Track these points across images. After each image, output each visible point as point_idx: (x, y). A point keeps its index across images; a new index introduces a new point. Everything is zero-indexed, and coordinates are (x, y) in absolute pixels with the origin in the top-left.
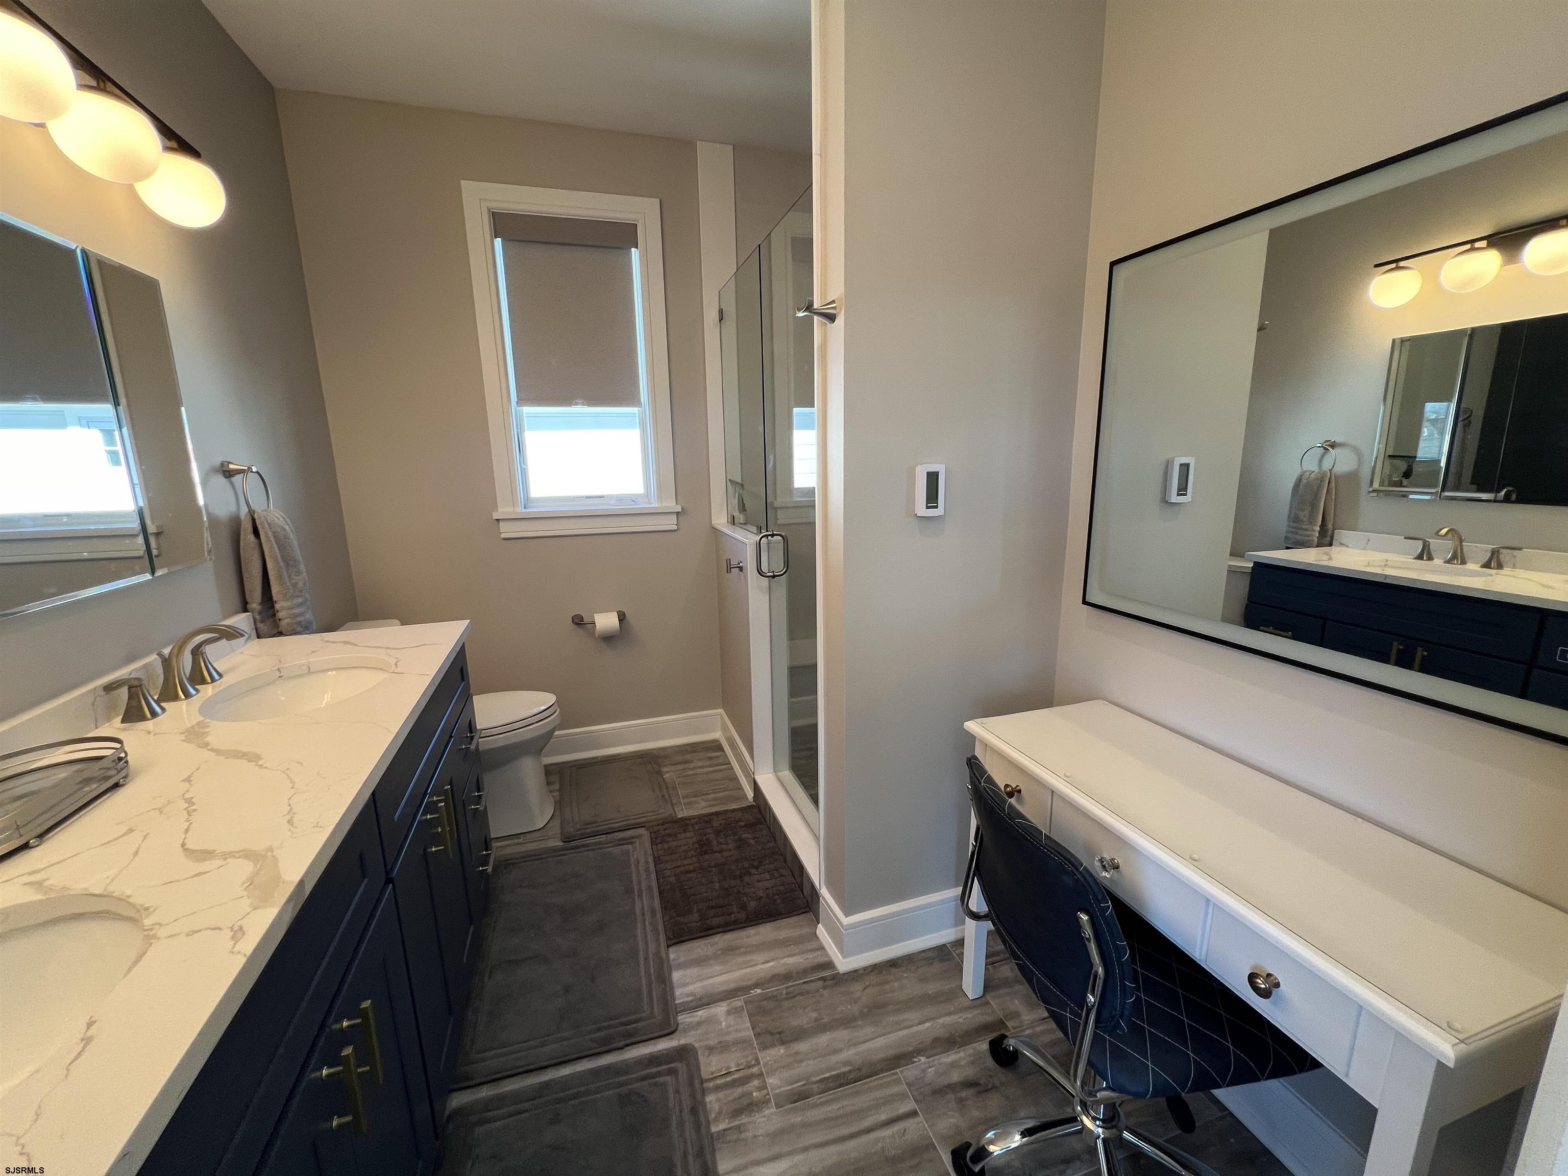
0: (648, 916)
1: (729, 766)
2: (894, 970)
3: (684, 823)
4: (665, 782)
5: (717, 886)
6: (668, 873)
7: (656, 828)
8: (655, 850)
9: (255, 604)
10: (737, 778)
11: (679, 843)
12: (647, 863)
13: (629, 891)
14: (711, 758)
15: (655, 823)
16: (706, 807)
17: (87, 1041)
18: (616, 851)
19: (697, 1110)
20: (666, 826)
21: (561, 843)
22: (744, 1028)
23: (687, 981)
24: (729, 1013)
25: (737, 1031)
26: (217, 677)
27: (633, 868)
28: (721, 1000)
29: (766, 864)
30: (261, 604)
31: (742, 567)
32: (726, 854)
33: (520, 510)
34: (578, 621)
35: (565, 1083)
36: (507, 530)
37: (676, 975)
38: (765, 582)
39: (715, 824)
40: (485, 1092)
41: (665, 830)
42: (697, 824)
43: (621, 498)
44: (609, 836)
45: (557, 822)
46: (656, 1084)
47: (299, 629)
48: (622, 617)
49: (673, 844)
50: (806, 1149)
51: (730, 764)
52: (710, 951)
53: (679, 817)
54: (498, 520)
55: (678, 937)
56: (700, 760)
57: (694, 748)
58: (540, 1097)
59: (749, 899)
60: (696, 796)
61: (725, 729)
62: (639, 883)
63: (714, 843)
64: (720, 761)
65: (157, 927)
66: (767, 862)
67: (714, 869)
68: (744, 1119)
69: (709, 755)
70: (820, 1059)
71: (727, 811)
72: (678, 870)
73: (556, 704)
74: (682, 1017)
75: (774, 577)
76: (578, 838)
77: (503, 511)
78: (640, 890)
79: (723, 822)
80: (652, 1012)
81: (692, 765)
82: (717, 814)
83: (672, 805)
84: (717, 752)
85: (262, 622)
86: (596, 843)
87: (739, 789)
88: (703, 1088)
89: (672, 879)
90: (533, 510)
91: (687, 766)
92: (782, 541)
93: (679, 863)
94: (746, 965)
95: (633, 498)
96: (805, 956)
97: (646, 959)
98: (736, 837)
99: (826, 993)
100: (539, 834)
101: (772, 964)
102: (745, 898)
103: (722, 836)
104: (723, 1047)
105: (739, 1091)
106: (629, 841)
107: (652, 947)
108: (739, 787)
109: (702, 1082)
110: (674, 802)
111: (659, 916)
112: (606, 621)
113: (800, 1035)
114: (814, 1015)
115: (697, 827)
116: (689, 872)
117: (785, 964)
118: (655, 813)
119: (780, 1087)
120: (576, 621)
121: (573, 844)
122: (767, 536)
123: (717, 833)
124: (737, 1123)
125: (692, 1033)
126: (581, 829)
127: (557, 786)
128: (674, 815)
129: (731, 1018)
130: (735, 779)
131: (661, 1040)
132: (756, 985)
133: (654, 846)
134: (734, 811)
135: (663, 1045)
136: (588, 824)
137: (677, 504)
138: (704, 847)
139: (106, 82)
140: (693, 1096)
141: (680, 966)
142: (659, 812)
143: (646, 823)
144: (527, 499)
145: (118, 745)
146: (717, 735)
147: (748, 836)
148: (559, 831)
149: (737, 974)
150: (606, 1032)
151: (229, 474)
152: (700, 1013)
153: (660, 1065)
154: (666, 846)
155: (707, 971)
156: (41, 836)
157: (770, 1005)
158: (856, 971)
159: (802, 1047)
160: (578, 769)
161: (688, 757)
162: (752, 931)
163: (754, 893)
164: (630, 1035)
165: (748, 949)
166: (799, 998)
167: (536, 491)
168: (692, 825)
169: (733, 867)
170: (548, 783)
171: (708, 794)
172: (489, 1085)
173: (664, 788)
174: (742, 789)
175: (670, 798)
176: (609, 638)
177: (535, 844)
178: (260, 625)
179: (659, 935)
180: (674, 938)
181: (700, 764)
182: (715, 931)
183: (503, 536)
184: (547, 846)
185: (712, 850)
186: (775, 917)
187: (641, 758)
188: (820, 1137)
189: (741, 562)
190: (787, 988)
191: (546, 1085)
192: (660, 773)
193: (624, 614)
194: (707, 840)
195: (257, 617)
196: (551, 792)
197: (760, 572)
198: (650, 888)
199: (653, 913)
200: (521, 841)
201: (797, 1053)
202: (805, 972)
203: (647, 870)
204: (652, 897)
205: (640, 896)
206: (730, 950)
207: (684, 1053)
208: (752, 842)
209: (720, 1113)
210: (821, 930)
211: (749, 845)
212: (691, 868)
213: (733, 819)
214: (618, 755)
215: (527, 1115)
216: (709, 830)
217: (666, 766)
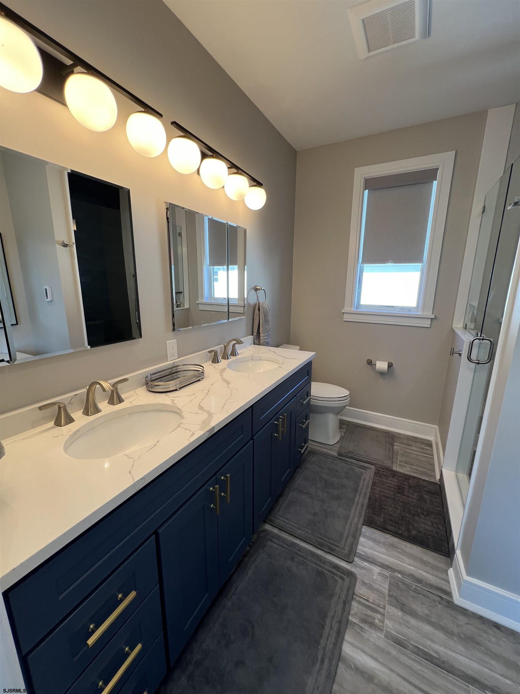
0: (359, 506)
1: (432, 456)
2: (496, 630)
3: (395, 474)
4: (393, 450)
5: (398, 512)
6: (376, 492)
7: (379, 469)
8: (375, 478)
9: (255, 334)
10: (434, 465)
11: (388, 481)
12: (369, 482)
13: (356, 490)
14: (423, 449)
15: (380, 466)
16: (410, 471)
17: (155, 445)
18: (357, 470)
19: (347, 603)
20: (385, 470)
21: (336, 455)
22: (385, 587)
23: (366, 545)
24: (380, 574)
25: (380, 585)
26: (237, 355)
27: (362, 481)
28: (378, 566)
29: (432, 517)
30: (256, 333)
31: (461, 354)
32: (410, 499)
33: (353, 309)
34: (370, 362)
35: (301, 549)
36: (346, 317)
37: (362, 539)
38: (473, 365)
39: (411, 482)
40: (276, 531)
41: (383, 472)
42: (401, 477)
43: (403, 308)
44: (357, 462)
45: (338, 445)
46: (333, 577)
47: (265, 344)
48: (390, 365)
49: (385, 480)
50: (392, 670)
51: (433, 456)
52: (383, 540)
53: (393, 469)
54: (344, 313)
55: (370, 523)
56: (416, 447)
57: (415, 440)
58: (291, 547)
59: (414, 529)
60: (406, 463)
61: (436, 437)
62: (362, 489)
63: (406, 490)
64: (429, 452)
65: (182, 423)
66: (433, 516)
67: (400, 503)
68: (366, 627)
69: (423, 446)
70: (420, 636)
71: (421, 479)
72: (382, 493)
73: (349, 395)
74: (357, 559)
75: (478, 363)
76: (344, 456)
77: (346, 309)
78: (361, 493)
79: (416, 483)
80: (344, 547)
81: (411, 448)
82: (414, 477)
83: (392, 462)
84: (428, 447)
85: (256, 339)
86: (350, 462)
87: (433, 471)
88: (353, 597)
89: (377, 496)
90: (360, 310)
91: (407, 447)
92: (490, 343)
93: (384, 490)
94: (398, 559)
95: (409, 309)
96: (435, 578)
97: (351, 524)
98: (420, 494)
99: (439, 606)
100: (330, 447)
101: (413, 568)
102: (411, 527)
103: (412, 490)
104: (370, 587)
105: (369, 613)
106: (365, 468)
107: (356, 520)
108: (434, 470)
109: (354, 594)
110: (394, 461)
111: (364, 508)
112: (382, 365)
113: (414, 614)
114: (427, 612)
115: (400, 478)
116: (387, 497)
117: (421, 574)
118: (382, 462)
119: (391, 629)
120: (368, 362)
121: (341, 457)
122: (480, 339)
123: (410, 487)
124: (362, 625)
125: (358, 569)
126: (346, 453)
127: (344, 430)
128: (391, 467)
129: (379, 577)
130: (433, 465)
131: (344, 561)
132: (400, 572)
133: (375, 477)
134: (424, 480)
135: (343, 564)
136: (350, 452)
137: (432, 314)
138: (400, 489)
139: (239, 170)
140: (347, 597)
141: (365, 537)
142: (385, 462)
143: (375, 464)
144: (359, 304)
145: (203, 368)
146: (431, 438)
147: (427, 497)
148: (338, 450)
149: (391, 559)
150: (323, 541)
151: (256, 290)
152: (366, 564)
153: (338, 571)
154: (381, 479)
155: (376, 547)
156: (180, 388)
157: (403, 587)
158: (466, 610)
159: (413, 621)
160: (355, 427)
161: (410, 443)
162: (409, 545)
163: (417, 527)
164: (331, 549)
165: (403, 552)
166: (421, 596)
167: (363, 302)
168: (398, 476)
169: (411, 508)
170: (340, 428)
171: (413, 465)
172: (278, 529)
173: (391, 452)
174: (435, 472)
175: (393, 458)
176: (382, 374)
177: (327, 450)
178: (255, 340)
179: (361, 517)
180: (367, 523)
181: (415, 449)
182: (389, 532)
183: (344, 320)
184: (331, 453)
185: (403, 493)
186: (425, 546)
187: (386, 434)
188: (403, 672)
189: (461, 351)
190: (416, 586)
191: (294, 544)
192: (392, 445)
193: (392, 364)
194: (403, 487)
195: (255, 338)
196: (341, 432)
197: (469, 359)
198: (365, 494)
199: (362, 505)
200: (322, 446)
201: (408, 622)
202: (431, 586)
203: (368, 485)
204: (365, 498)
205: (360, 495)
206: (393, 546)
207: (351, 575)
208: (428, 502)
209: (356, 614)
210: (451, 571)
211: (426, 502)
212: (389, 496)
213: (422, 484)
214: (375, 428)
215: (284, 549)
216: (406, 483)
217: (396, 442)
